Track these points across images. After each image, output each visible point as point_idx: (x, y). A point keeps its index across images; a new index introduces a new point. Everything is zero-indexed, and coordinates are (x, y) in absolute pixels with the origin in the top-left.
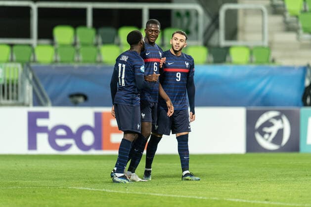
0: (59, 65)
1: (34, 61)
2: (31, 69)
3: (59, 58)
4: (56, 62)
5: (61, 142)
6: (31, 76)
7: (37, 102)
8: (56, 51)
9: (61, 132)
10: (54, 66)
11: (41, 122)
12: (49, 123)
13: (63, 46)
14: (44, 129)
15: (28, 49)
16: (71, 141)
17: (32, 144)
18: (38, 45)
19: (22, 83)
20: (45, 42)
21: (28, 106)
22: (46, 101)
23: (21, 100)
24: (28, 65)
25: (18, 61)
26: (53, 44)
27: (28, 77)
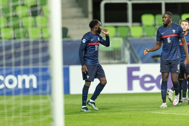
0: (146, 38)
1: (131, 36)
2: (129, 41)
3: (145, 34)
4: (143, 36)
6: (128, 45)
7: (133, 61)
8: (144, 30)
9: (148, 79)
10: (143, 38)
11: (135, 73)
12: (140, 74)
13: (148, 26)
14: (137, 78)
15: (126, 29)
16: (154, 84)
17: (130, 87)
18: (133, 26)
19: (124, 49)
20: (137, 24)
21: (127, 63)
22: (138, 61)
23: (122, 60)
24: (126, 39)
25: (120, 36)
26: (141, 25)
27: (126, 46)
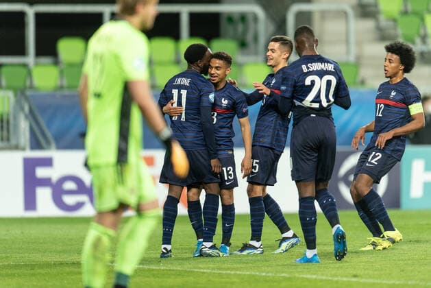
0: (66, 92)
1: (32, 87)
2: (27, 98)
3: (65, 83)
4: (61, 87)
5: (69, 200)
6: (27, 108)
7: (36, 144)
8: (61, 73)
9: (70, 185)
10: (59, 93)
12: (53, 173)
13: (72, 65)
14: (46, 182)
15: (23, 71)
16: (84, 198)
17: (30, 203)
18: (37, 64)
19: (15, 118)
20: (46, 60)
21: (23, 149)
22: (48, 143)
23: (13, 142)
24: (22, 93)
25: (8, 88)
26: (56, 62)
27: (22, 109)
